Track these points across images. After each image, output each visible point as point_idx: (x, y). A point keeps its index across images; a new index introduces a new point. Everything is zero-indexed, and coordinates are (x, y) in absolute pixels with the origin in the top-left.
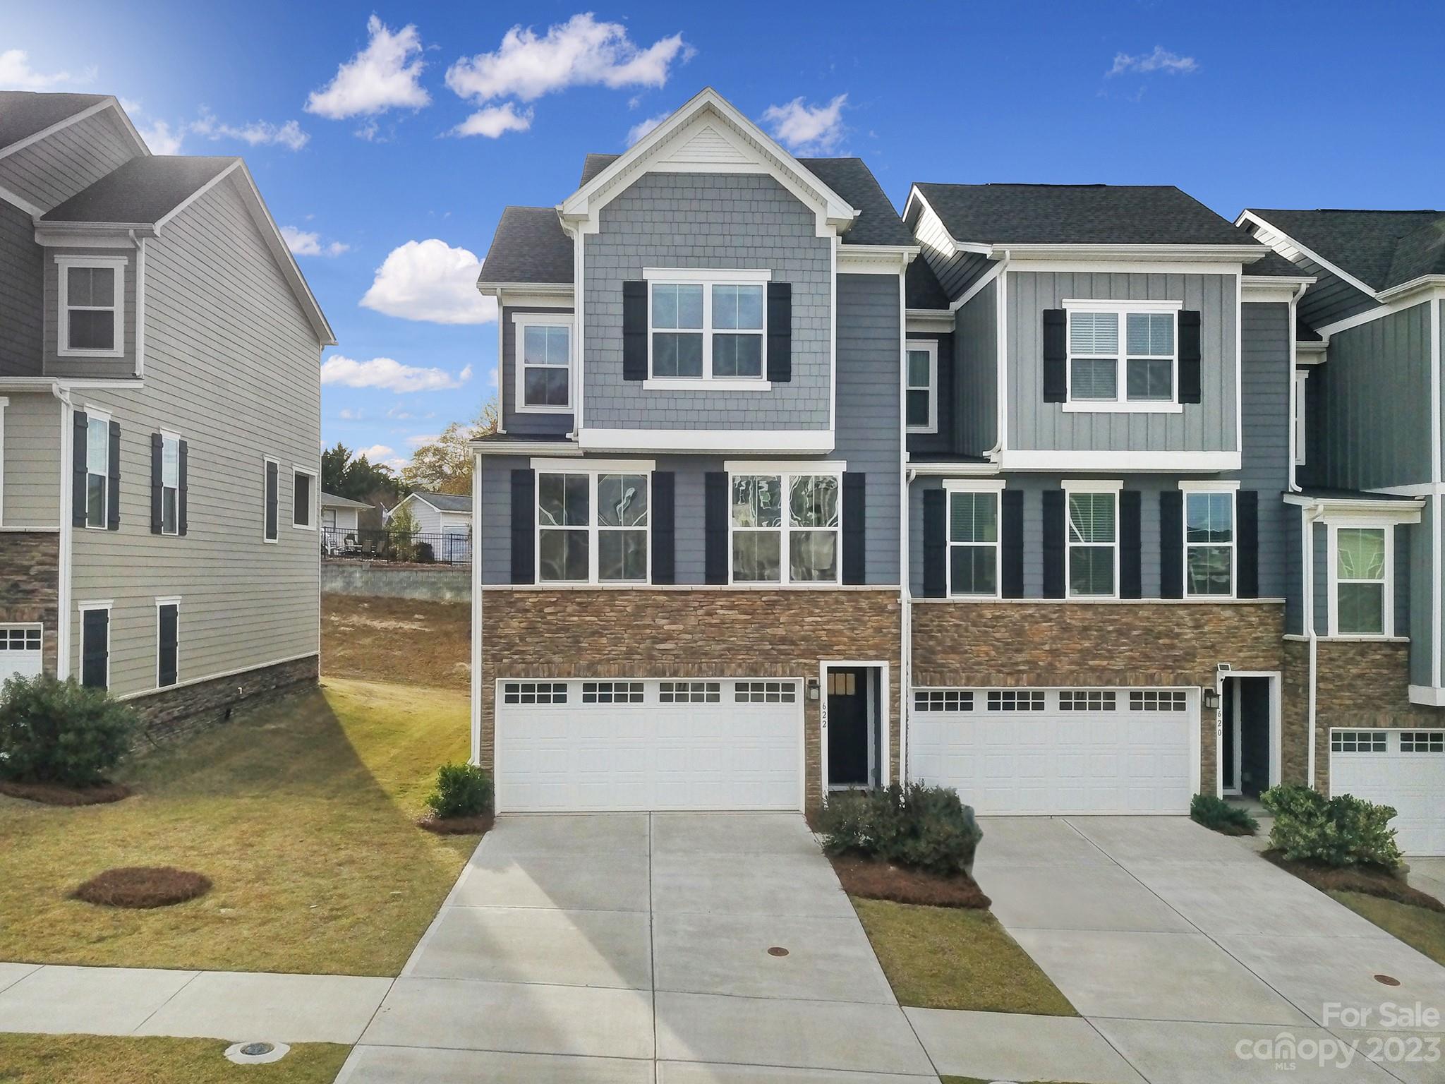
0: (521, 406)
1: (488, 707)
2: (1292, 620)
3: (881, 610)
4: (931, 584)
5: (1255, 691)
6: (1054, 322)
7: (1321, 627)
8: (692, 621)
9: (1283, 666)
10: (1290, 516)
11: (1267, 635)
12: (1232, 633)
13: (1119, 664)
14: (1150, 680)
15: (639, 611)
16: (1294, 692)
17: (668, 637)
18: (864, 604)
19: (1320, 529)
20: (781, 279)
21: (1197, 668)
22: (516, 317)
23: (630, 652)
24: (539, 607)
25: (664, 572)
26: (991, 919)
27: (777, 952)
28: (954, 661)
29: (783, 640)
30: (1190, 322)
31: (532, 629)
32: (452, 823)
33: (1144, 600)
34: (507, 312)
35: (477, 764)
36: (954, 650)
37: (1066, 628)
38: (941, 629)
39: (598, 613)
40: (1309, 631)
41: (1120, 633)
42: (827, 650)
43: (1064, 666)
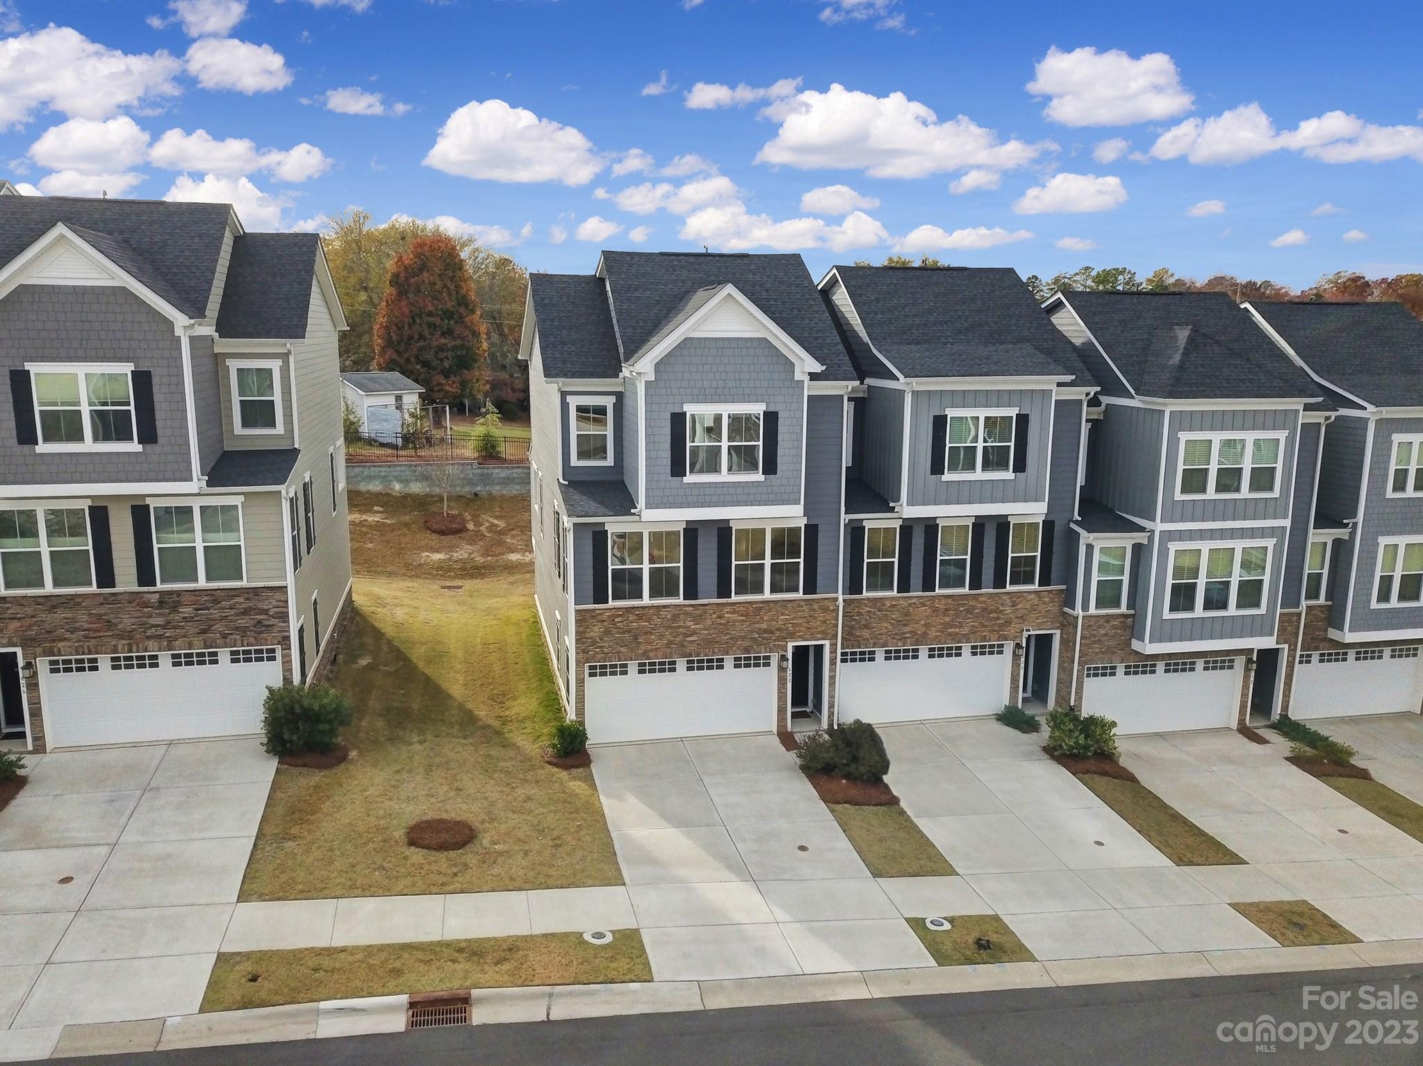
0: (574, 461)
1: (580, 682)
2: (1069, 600)
3: (825, 610)
4: (854, 586)
5: (1043, 643)
6: (940, 423)
7: (1085, 607)
8: (709, 622)
9: (1062, 627)
10: (1073, 538)
11: (1054, 608)
12: (1033, 608)
13: (966, 630)
14: (984, 639)
15: (675, 617)
16: (1067, 644)
17: (694, 633)
18: (816, 606)
19: (1090, 548)
20: (772, 409)
21: (1012, 630)
22: (569, 399)
23: (670, 642)
24: (612, 619)
25: (691, 593)
26: (902, 813)
27: (803, 848)
28: (866, 634)
29: (765, 631)
30: (1023, 420)
31: (607, 632)
32: (569, 761)
33: (983, 591)
34: (564, 394)
35: (573, 717)
36: (866, 627)
37: (936, 610)
38: (859, 614)
39: (649, 620)
40: (1079, 611)
41: (967, 611)
42: (792, 636)
43: (933, 633)
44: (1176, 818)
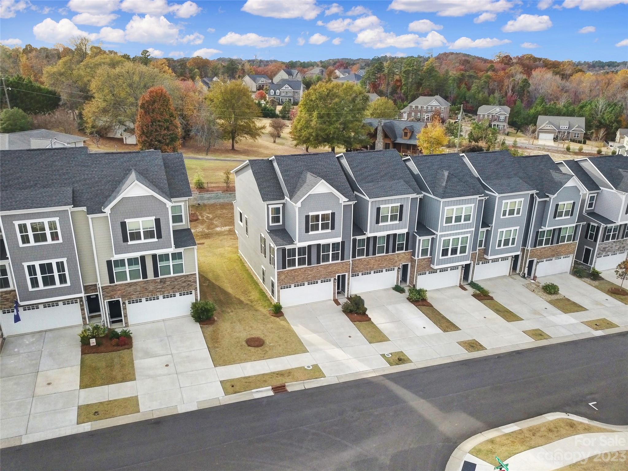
0: (271, 224)
1: (279, 292)
2: (413, 254)
3: (347, 265)
4: (354, 256)
5: (405, 267)
6: (378, 209)
7: (418, 257)
8: (314, 271)
9: (411, 262)
10: (414, 238)
11: (409, 257)
12: (403, 257)
13: (384, 265)
14: (389, 267)
15: (305, 271)
16: (413, 267)
17: (310, 275)
18: (344, 264)
19: (420, 240)
20: (333, 212)
21: (397, 264)
22: (269, 206)
23: (304, 278)
24: (287, 273)
25: (309, 263)
26: (373, 323)
27: (350, 337)
28: (357, 269)
29: (330, 272)
30: (402, 206)
31: (286, 277)
32: (278, 315)
33: (389, 254)
34: (268, 205)
35: (277, 302)
36: (357, 267)
37: (376, 260)
38: (355, 264)
39: (298, 273)
40: (416, 258)
41: (385, 260)
42: (337, 273)
43: (375, 267)
44: (444, 318)
